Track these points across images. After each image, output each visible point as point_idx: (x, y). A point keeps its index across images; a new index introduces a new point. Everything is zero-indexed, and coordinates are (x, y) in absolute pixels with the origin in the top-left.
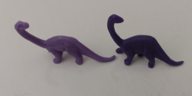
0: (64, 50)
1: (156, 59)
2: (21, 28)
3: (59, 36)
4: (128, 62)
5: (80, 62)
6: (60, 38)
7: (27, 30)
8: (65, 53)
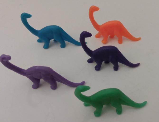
0: (41, 78)
1: (119, 63)
2: (4, 60)
3: (36, 66)
4: (98, 68)
5: (54, 87)
6: (37, 68)
7: (10, 61)
8: (42, 80)
